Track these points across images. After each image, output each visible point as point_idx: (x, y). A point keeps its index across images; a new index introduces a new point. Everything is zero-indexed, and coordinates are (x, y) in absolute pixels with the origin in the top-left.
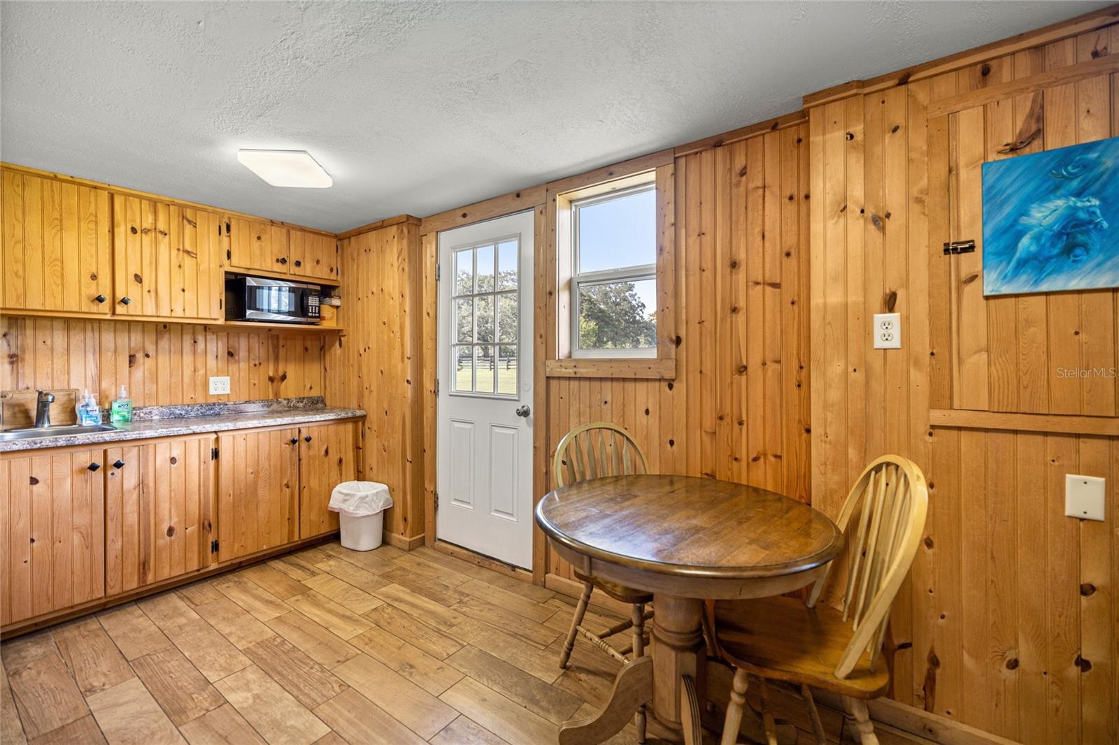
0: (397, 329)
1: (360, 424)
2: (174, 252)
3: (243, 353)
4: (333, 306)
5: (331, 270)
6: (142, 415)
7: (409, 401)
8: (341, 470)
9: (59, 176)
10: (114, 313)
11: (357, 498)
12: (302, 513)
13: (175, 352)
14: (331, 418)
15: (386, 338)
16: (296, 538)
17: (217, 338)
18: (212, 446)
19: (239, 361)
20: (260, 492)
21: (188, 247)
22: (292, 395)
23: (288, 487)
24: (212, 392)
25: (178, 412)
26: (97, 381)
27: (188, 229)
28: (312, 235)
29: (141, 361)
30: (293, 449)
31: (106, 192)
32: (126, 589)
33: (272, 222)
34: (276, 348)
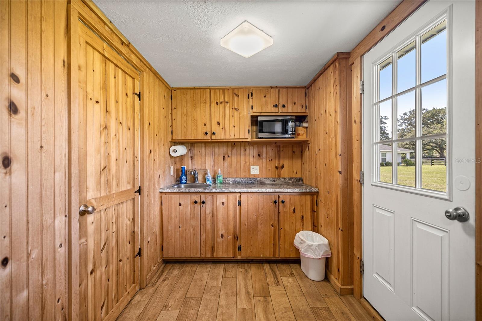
0: (333, 135)
1: (315, 197)
2: (231, 110)
3: (264, 155)
4: (304, 127)
5: (302, 107)
6: (226, 181)
7: (341, 186)
8: (303, 222)
9: (196, 88)
10: (211, 139)
11: (306, 244)
12: (280, 243)
13: (238, 155)
14: (296, 191)
15: (327, 142)
16: (277, 256)
17: (254, 148)
18: (238, 199)
19: (262, 159)
20: (259, 226)
21: (236, 107)
22: (286, 176)
23: (273, 227)
24: (252, 173)
25: (239, 181)
26: (213, 167)
27: (236, 98)
28: (292, 89)
29: (227, 159)
30: (275, 206)
31: (208, 90)
32: (207, 257)
33: (271, 87)
34: (279, 152)
